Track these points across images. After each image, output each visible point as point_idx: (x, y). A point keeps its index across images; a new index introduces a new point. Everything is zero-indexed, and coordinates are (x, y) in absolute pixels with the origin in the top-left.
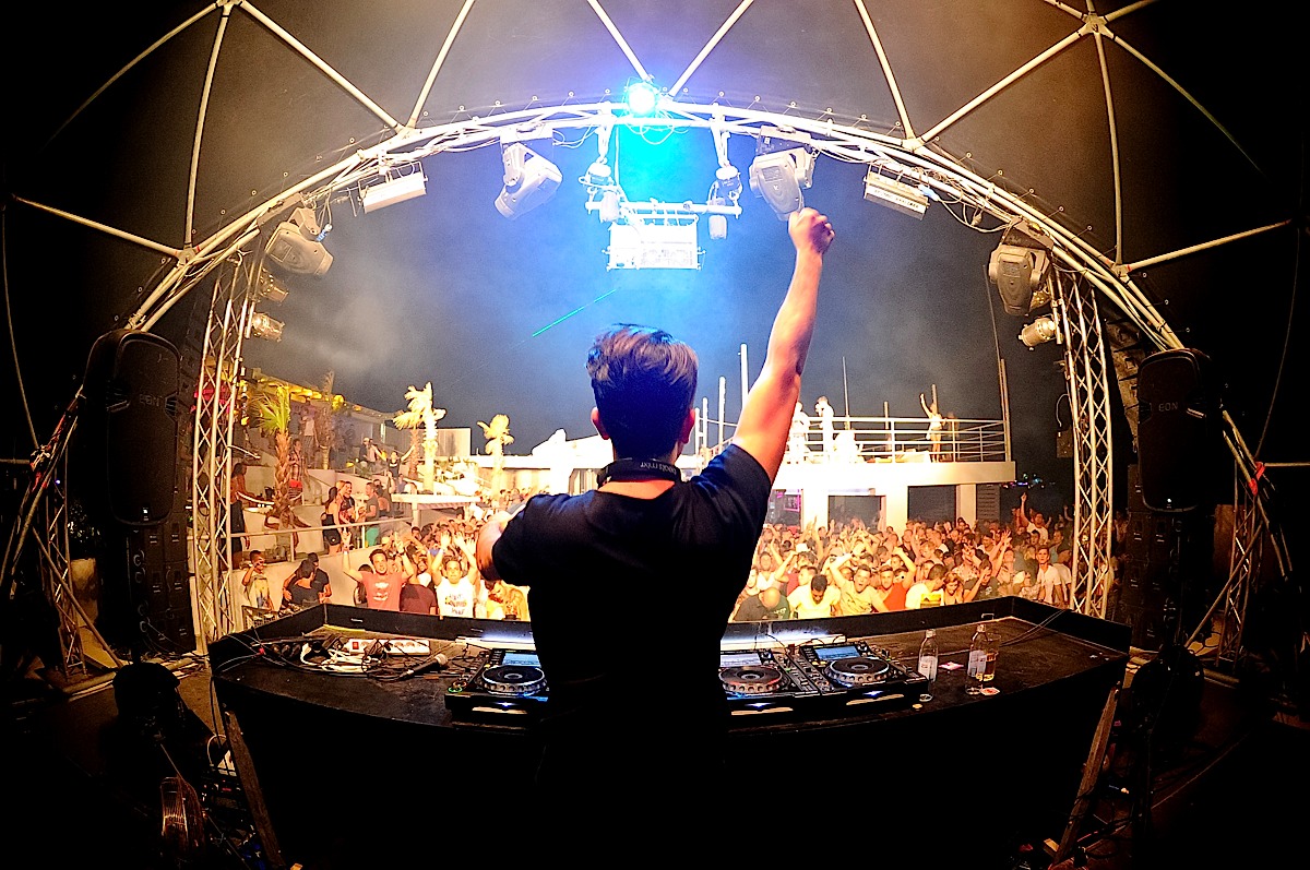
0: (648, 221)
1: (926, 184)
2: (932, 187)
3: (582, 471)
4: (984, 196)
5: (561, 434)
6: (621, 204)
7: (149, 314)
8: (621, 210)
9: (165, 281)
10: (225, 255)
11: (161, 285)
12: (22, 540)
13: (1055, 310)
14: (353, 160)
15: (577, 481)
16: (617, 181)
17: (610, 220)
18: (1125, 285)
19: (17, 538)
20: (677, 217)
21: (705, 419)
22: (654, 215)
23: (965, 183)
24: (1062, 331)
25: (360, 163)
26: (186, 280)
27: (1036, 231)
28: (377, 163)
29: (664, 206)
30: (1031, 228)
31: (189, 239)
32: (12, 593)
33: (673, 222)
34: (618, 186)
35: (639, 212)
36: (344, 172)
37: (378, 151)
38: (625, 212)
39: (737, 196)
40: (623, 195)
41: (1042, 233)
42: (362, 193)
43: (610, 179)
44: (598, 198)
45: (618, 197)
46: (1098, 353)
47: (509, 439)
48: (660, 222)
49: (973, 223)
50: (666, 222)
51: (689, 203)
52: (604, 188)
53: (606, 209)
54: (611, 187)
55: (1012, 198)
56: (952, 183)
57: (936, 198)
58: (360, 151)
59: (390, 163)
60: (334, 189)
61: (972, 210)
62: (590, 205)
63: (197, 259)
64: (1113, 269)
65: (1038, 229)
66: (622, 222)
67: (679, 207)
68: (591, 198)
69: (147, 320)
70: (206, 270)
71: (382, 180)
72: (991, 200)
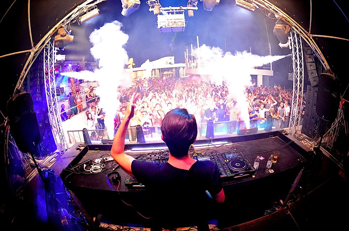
0: (169, 13)
1: (255, 3)
2: (256, 4)
3: (155, 69)
4: (271, 8)
5: (148, 60)
6: (160, 8)
7: (26, 70)
8: (160, 10)
9: (28, 60)
10: (43, 47)
11: (27, 61)
12: (7, 146)
13: (289, 40)
14: (77, 9)
15: (154, 72)
16: (158, 2)
17: (157, 14)
18: (311, 40)
19: (6, 146)
20: (178, 11)
21: (187, 54)
22: (171, 11)
23: (266, 3)
24: (291, 46)
25: (79, 10)
26: (34, 57)
27: (287, 21)
28: (83, 9)
29: (173, 8)
30: (286, 20)
31: (33, 46)
32: (9, 162)
33: (177, 13)
34: (159, 3)
35: (166, 10)
36: (74, 13)
37: (84, 5)
38: (161, 11)
39: (196, 4)
40: (161, 6)
41: (289, 22)
42: (80, 18)
43: (156, 1)
44: (153, 7)
45: (159, 7)
46: (301, 54)
47: (134, 64)
48: (172, 13)
49: (268, 15)
50: (175, 13)
51: (181, 7)
52: (155, 4)
53: (156, 10)
54: (156, 4)
55: (280, 10)
56: (262, 3)
57: (258, 7)
58: (78, 6)
59: (87, 8)
60: (71, 19)
61: (268, 12)
62: (150, 10)
63: (36, 50)
64: (308, 35)
65: (288, 20)
66: (161, 14)
67: (179, 8)
68: (151, 8)
69: (26, 72)
70: (39, 53)
71: (85, 13)
72: (273, 9)
